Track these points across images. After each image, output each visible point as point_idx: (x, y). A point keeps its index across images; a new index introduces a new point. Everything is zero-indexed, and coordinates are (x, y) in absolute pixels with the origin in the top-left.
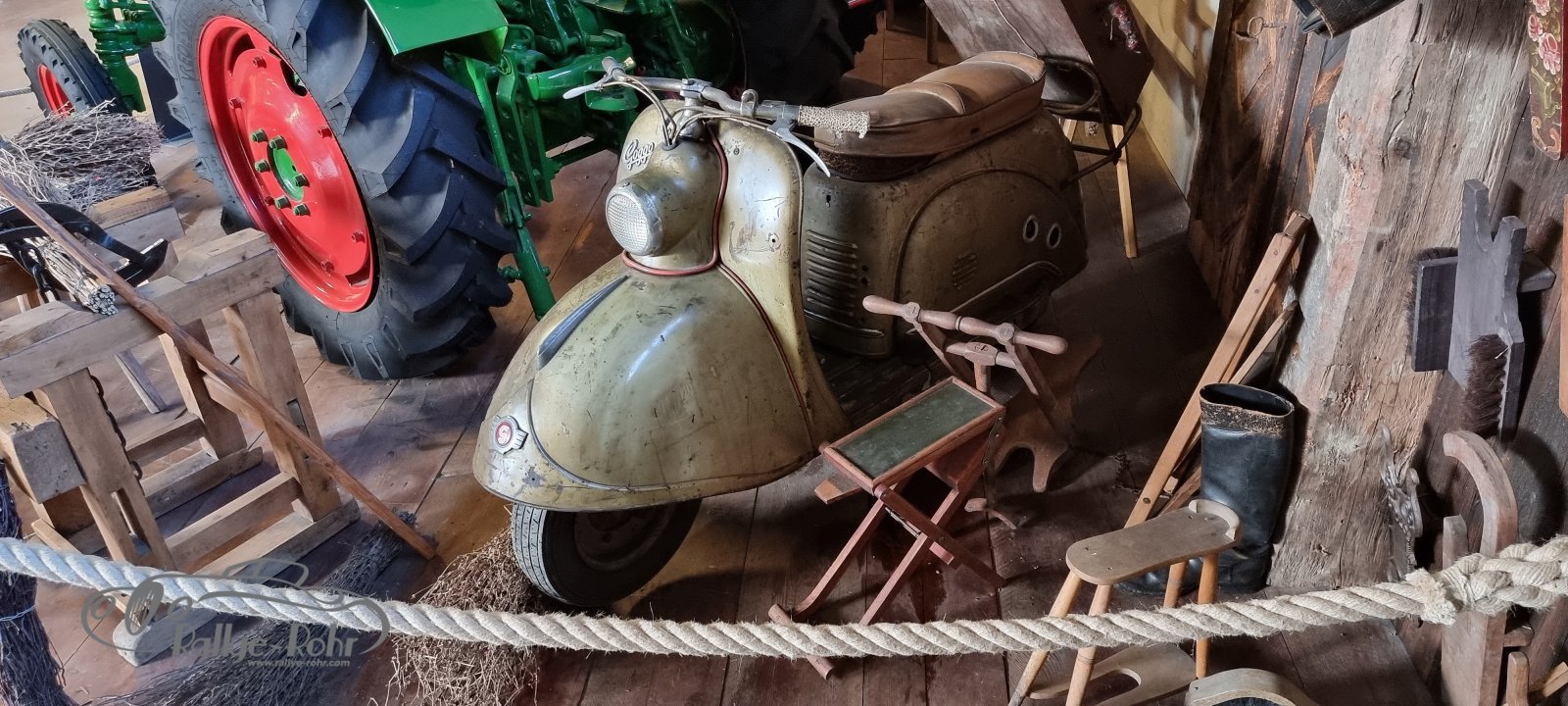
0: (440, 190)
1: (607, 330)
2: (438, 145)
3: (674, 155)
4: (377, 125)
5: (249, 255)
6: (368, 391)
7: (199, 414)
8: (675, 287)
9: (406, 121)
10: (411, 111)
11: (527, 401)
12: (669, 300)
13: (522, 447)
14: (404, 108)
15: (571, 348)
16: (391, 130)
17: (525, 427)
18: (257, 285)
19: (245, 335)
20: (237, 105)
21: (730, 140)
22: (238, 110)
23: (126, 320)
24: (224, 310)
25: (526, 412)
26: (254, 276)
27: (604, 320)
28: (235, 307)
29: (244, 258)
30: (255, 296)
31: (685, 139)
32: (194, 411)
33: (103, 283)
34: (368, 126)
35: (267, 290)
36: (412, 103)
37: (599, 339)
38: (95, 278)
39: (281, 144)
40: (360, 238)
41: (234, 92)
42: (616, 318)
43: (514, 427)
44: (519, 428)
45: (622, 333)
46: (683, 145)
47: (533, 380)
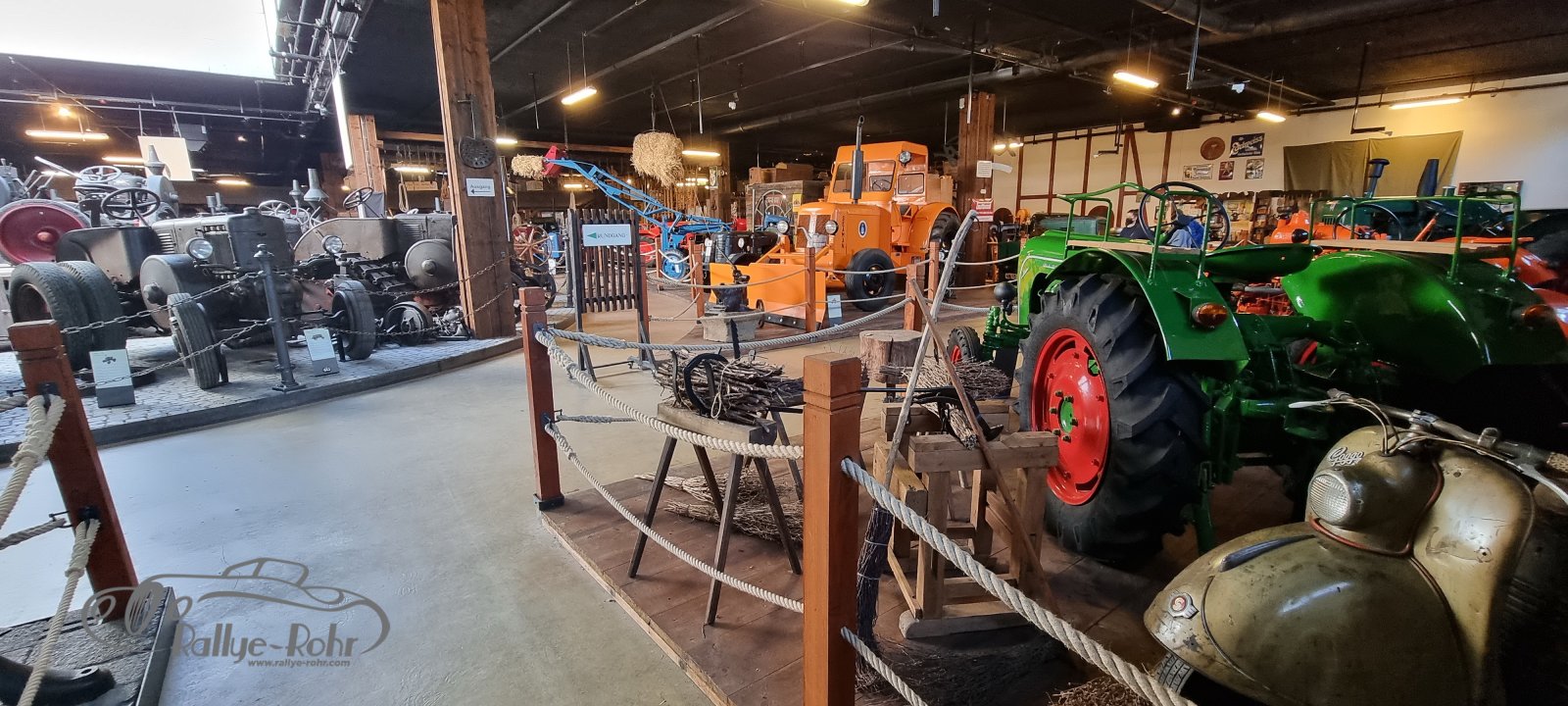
0: (1164, 446)
1: (1288, 565)
2: (1175, 419)
3: (1390, 461)
4: (1138, 399)
5: (1045, 445)
6: (1063, 556)
7: (976, 526)
8: (1359, 558)
9: (1158, 401)
10: (1164, 396)
11: (1205, 588)
12: (1352, 564)
13: (1190, 618)
14: (1160, 393)
15: (1252, 567)
16: (1147, 403)
17: (1198, 605)
18: (1042, 462)
19: (1025, 488)
20: (1052, 376)
21: (1451, 465)
22: (1050, 380)
23: (976, 455)
24: (1019, 469)
25: (1202, 596)
26: (1043, 457)
27: (1286, 558)
28: (1026, 470)
29: (1041, 445)
30: (1038, 468)
31: (1403, 452)
32: (974, 522)
33: (975, 433)
34: (1132, 399)
35: (1045, 467)
36: (1166, 391)
37: (1279, 569)
38: (971, 430)
39: (1071, 400)
40: (1096, 463)
41: (1052, 369)
42: (1300, 559)
43: (1189, 602)
44: (1192, 604)
45: (1301, 572)
46: (1401, 458)
47: (1213, 577)
